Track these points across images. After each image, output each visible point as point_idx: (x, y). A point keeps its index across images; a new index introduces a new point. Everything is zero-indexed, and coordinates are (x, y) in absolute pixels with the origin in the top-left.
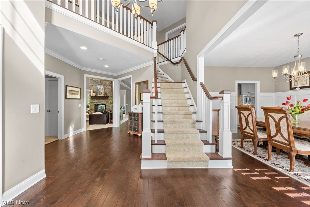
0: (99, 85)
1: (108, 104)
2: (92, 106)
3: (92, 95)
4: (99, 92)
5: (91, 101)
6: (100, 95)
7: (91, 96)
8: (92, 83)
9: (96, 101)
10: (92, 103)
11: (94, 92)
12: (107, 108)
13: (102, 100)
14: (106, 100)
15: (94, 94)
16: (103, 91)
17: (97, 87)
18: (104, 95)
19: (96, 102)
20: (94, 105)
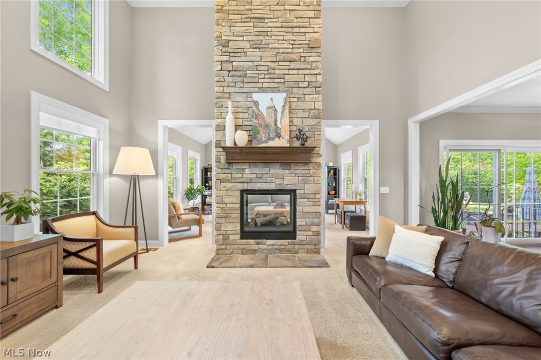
0: (262, 90)
1: (309, 189)
2: (226, 200)
3: (229, 144)
4: (267, 126)
5: (222, 176)
6: (271, 144)
7: (224, 148)
8: (230, 79)
9: (249, 172)
10: (229, 185)
11: (237, 127)
12: (306, 209)
13: (276, 170)
14: (300, 170)
15: (242, 139)
16: (286, 121)
17: (256, 103)
18: (290, 141)
19: (250, 181)
20: (238, 193)
